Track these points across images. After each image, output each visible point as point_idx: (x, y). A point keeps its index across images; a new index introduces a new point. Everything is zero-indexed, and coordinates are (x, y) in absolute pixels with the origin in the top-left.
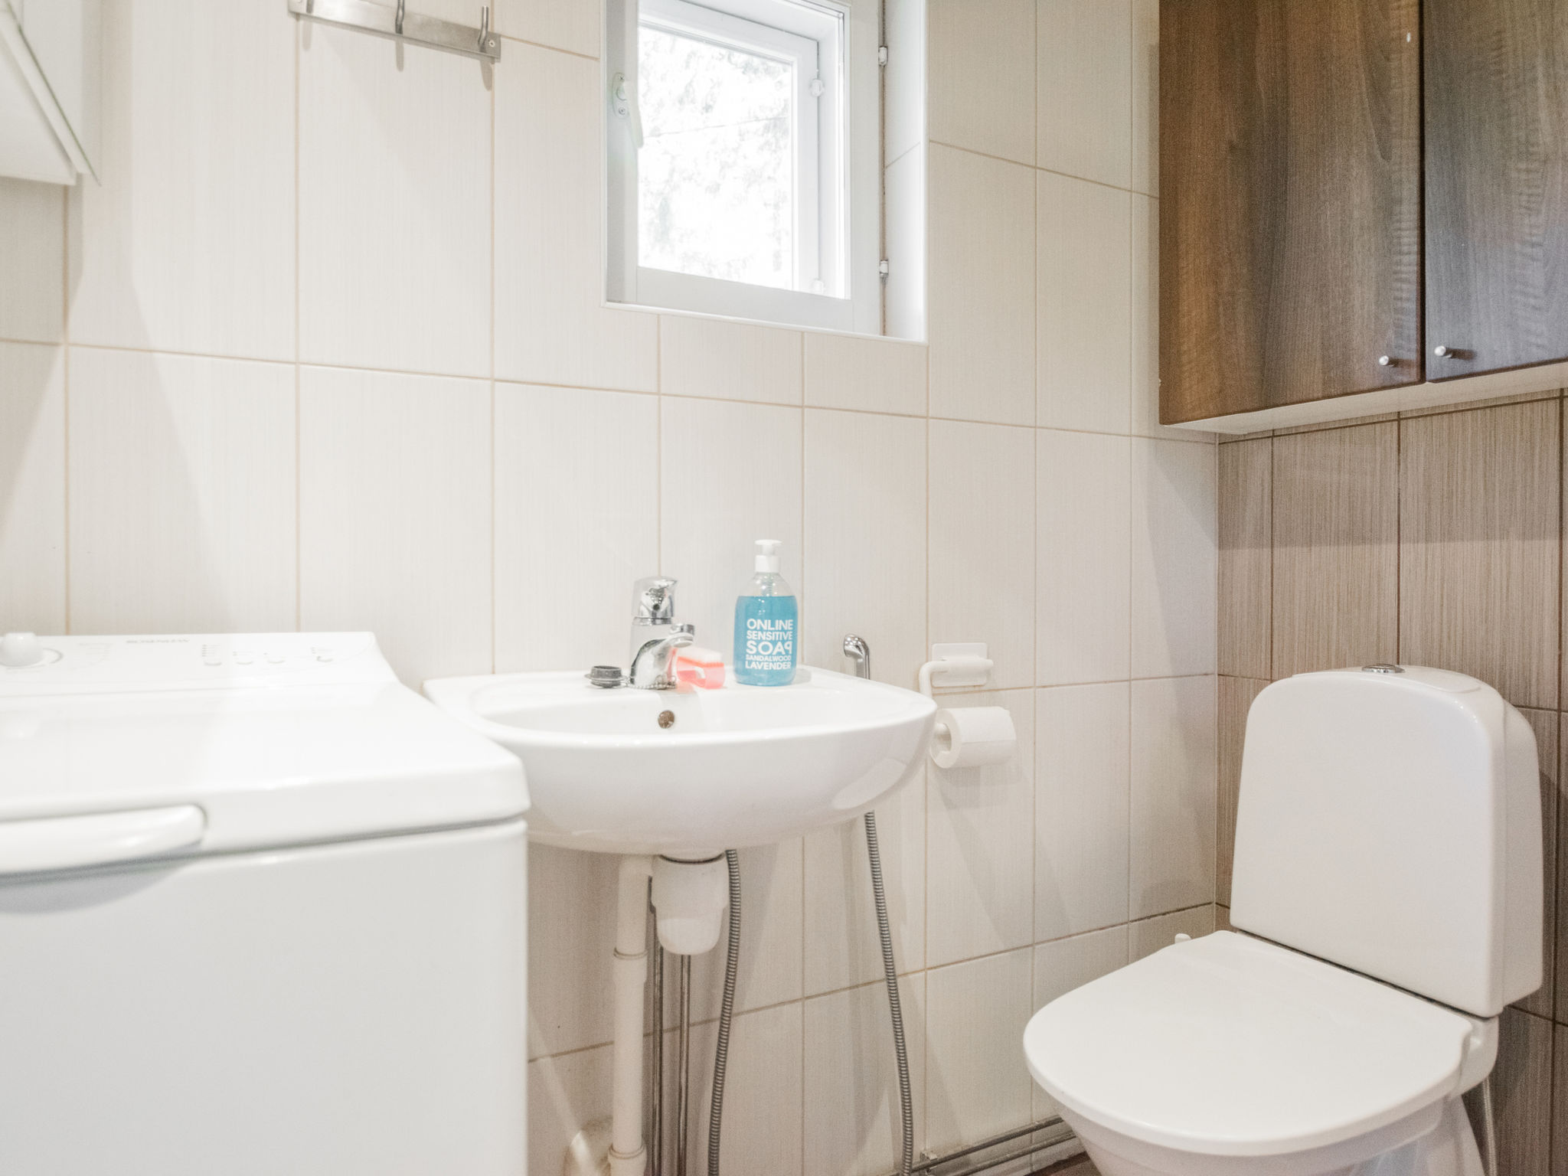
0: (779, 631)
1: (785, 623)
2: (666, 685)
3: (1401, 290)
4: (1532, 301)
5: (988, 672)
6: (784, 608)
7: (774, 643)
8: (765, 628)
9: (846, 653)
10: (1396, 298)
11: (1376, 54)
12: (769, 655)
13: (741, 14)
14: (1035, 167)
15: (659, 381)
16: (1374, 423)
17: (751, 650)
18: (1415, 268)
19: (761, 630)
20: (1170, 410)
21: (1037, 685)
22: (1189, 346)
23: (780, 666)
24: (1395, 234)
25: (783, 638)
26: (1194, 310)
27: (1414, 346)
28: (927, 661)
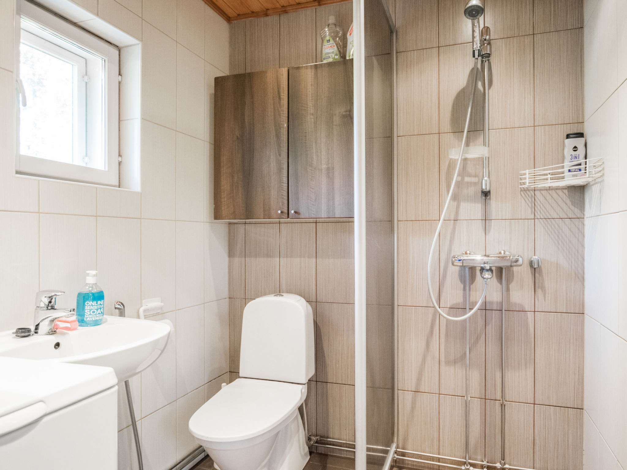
0: (99, 305)
1: (101, 301)
2: (53, 332)
3: (283, 193)
4: (312, 202)
5: (161, 308)
6: (99, 297)
7: (97, 310)
8: (93, 304)
9: (116, 308)
10: (282, 195)
11: (278, 128)
12: (95, 315)
13: (54, 43)
14: (176, 131)
15: (39, 206)
16: (273, 223)
17: (87, 313)
18: (286, 188)
19: (90, 306)
20: (217, 215)
21: (177, 309)
22: (224, 195)
23: (99, 318)
24: (282, 177)
25: (100, 307)
26: (225, 184)
27: (286, 209)
28: (141, 307)
